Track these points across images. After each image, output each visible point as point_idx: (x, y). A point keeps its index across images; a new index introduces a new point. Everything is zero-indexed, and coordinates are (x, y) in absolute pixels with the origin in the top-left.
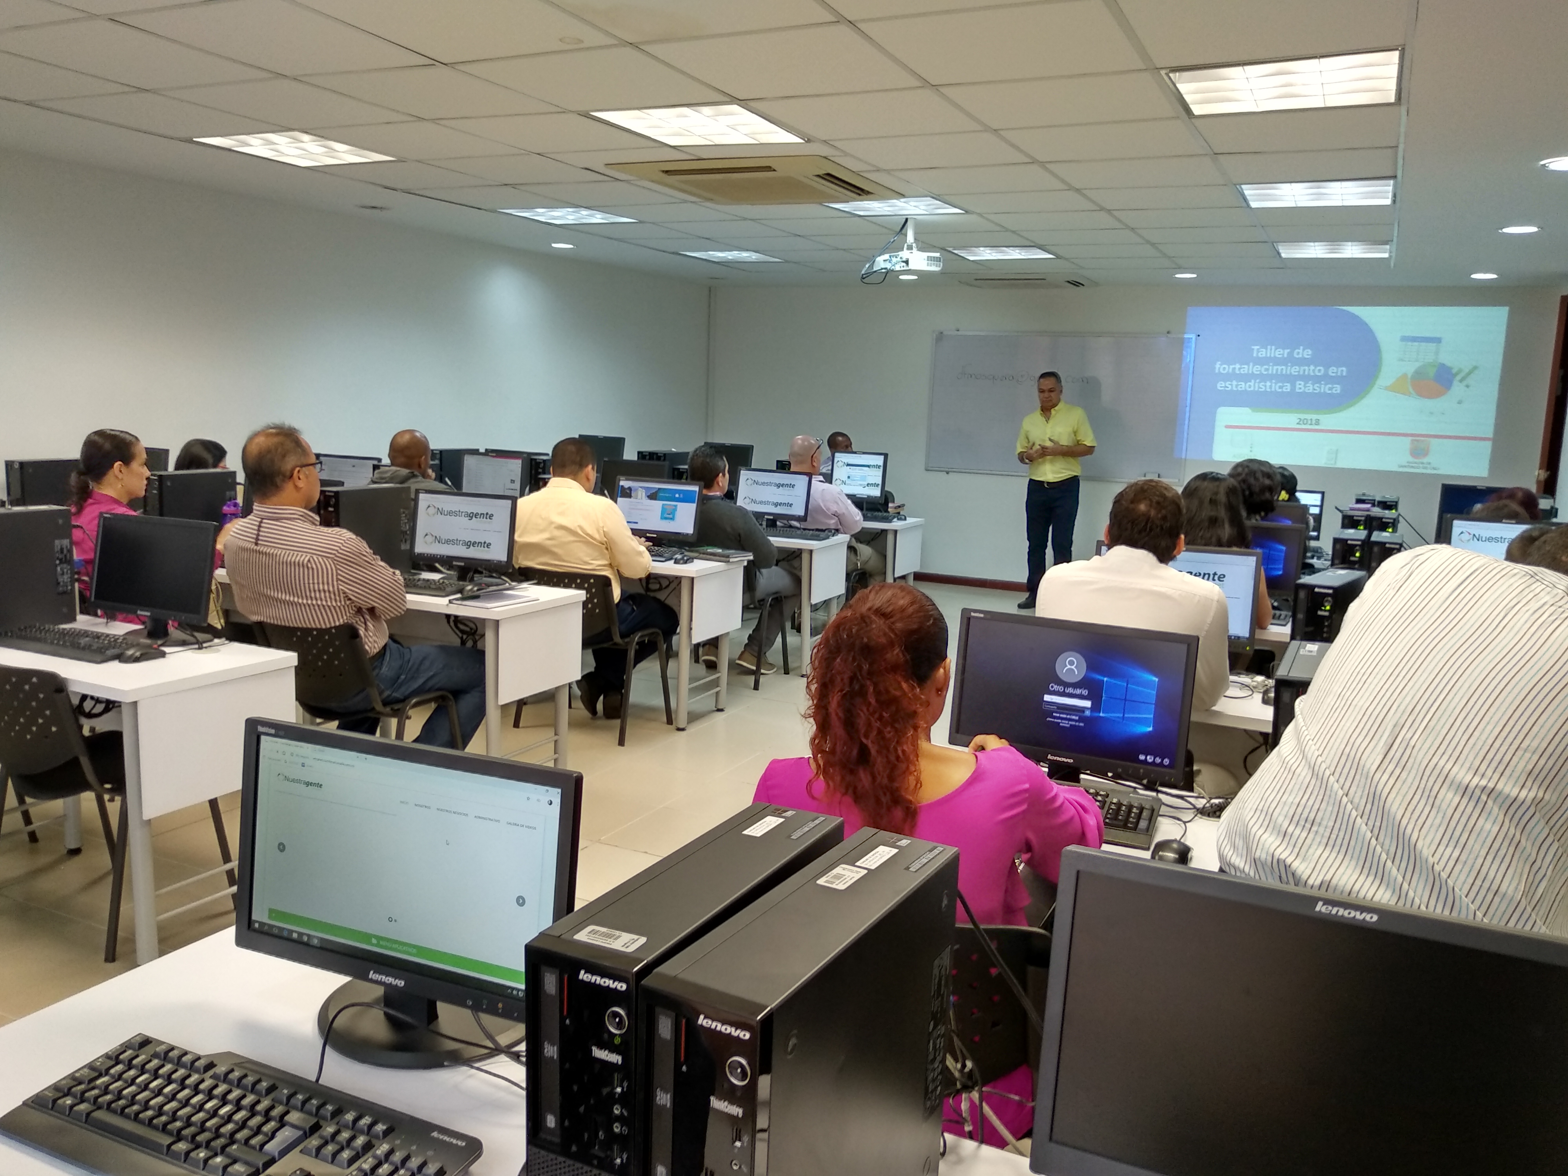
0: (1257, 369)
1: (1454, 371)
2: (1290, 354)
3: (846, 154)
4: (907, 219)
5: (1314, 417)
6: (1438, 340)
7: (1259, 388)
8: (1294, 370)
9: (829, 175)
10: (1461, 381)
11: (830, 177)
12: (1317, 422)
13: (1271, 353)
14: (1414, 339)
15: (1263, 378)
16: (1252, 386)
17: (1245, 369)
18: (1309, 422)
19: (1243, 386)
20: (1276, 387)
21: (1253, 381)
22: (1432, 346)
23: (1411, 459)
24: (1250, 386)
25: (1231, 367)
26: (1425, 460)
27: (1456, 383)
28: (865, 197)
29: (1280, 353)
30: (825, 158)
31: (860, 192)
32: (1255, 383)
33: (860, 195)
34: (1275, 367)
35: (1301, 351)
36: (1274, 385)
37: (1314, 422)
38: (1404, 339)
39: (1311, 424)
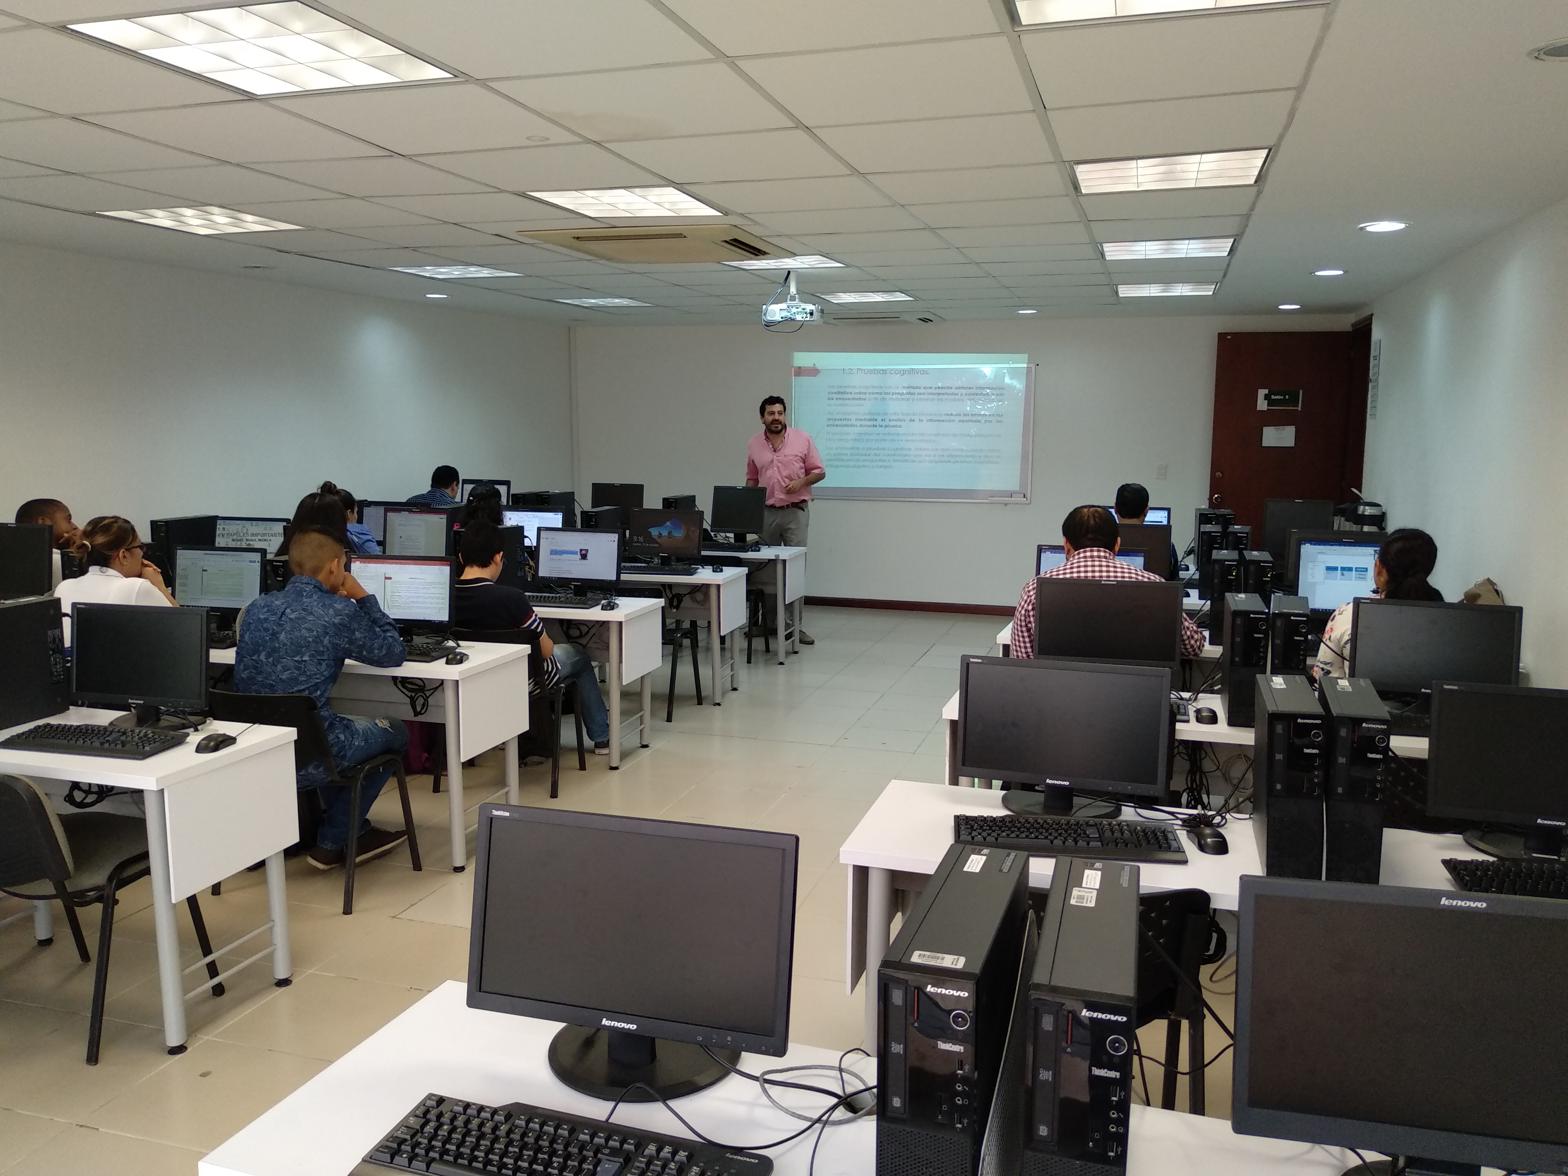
3: (756, 223)
4: (789, 272)
9: (735, 240)
11: (737, 243)
28: (762, 257)
30: (735, 226)
31: (757, 252)
33: (757, 255)
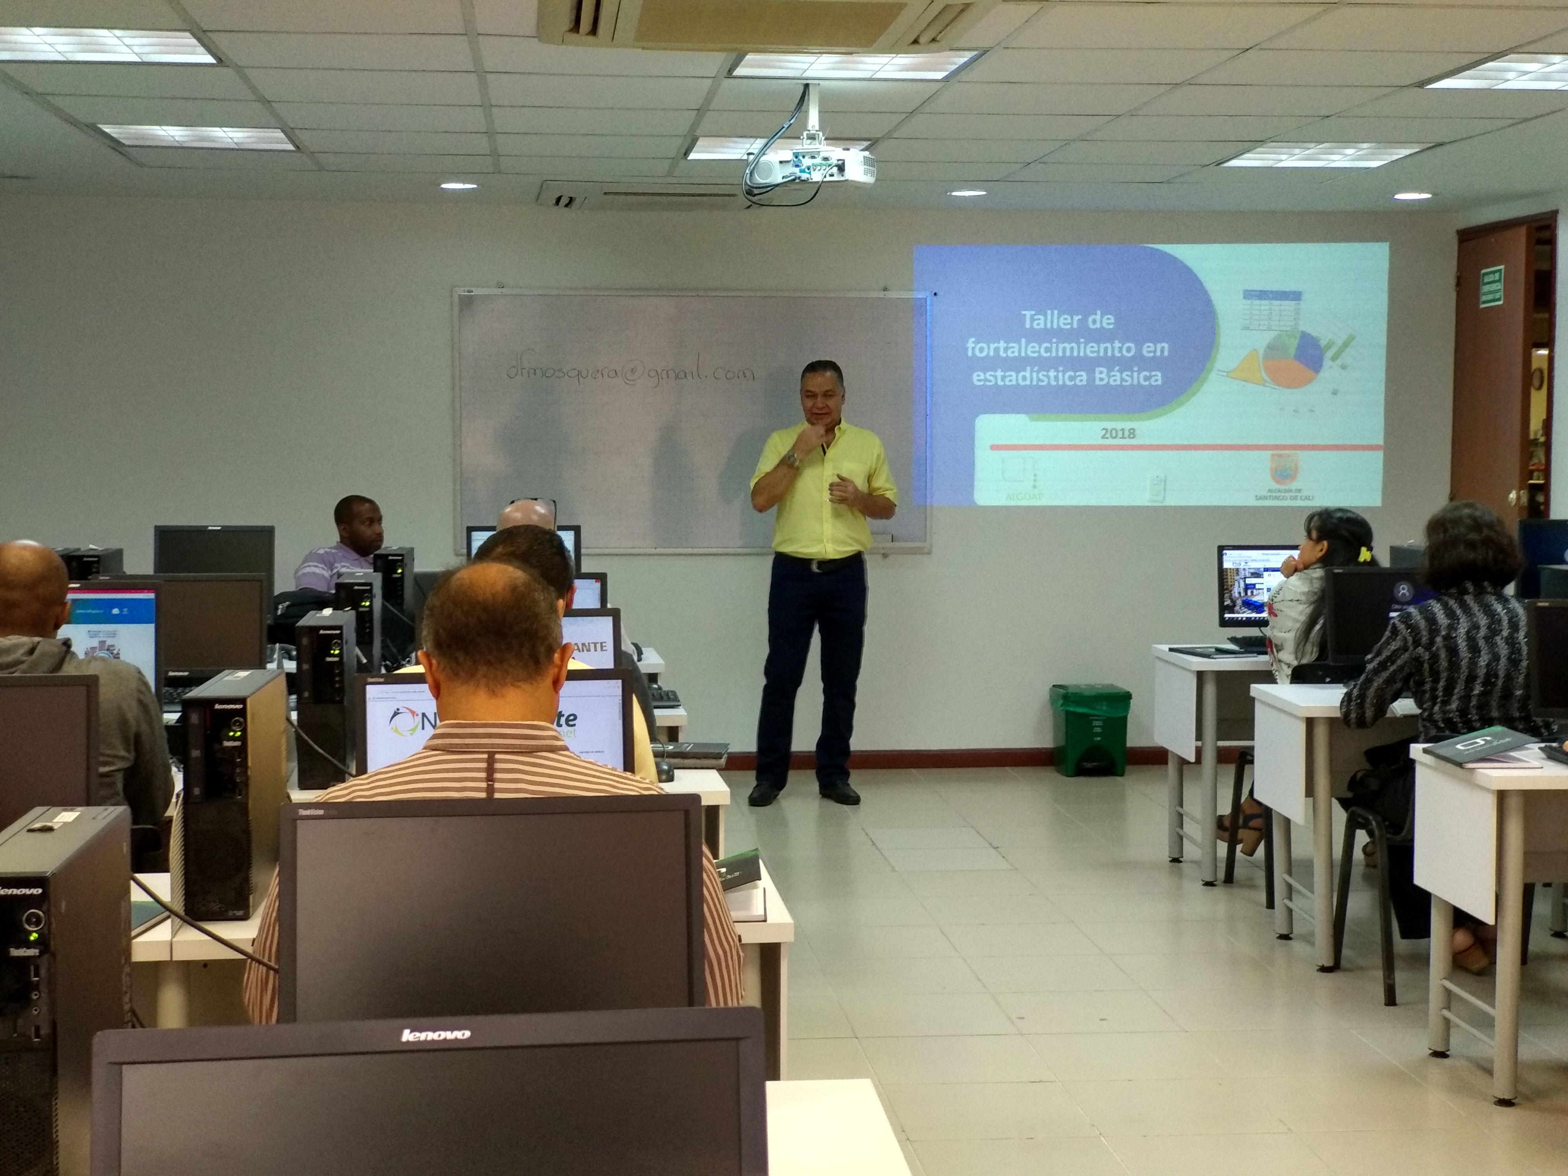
0: (1032, 350)
1: (1323, 343)
2: (1083, 322)
5: (1128, 425)
6: (1296, 296)
7: (1039, 380)
8: (1091, 350)
10: (1334, 359)
12: (1132, 433)
13: (1052, 322)
14: (1262, 295)
15: (1044, 364)
16: (1027, 377)
17: (1014, 350)
18: (1120, 434)
19: (1013, 378)
20: (1064, 378)
21: (1028, 368)
22: (1288, 305)
23: (1275, 486)
24: (1024, 378)
25: (992, 346)
26: (1294, 485)
27: (1327, 363)
29: (1065, 322)
32: (1032, 371)
34: (1061, 346)
35: (1098, 317)
36: (1060, 374)
37: (1127, 433)
38: (1249, 295)
39: (1123, 437)
